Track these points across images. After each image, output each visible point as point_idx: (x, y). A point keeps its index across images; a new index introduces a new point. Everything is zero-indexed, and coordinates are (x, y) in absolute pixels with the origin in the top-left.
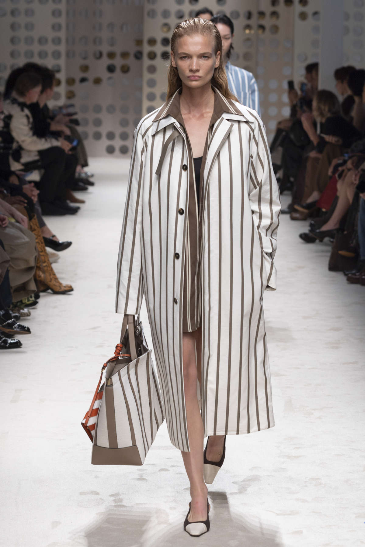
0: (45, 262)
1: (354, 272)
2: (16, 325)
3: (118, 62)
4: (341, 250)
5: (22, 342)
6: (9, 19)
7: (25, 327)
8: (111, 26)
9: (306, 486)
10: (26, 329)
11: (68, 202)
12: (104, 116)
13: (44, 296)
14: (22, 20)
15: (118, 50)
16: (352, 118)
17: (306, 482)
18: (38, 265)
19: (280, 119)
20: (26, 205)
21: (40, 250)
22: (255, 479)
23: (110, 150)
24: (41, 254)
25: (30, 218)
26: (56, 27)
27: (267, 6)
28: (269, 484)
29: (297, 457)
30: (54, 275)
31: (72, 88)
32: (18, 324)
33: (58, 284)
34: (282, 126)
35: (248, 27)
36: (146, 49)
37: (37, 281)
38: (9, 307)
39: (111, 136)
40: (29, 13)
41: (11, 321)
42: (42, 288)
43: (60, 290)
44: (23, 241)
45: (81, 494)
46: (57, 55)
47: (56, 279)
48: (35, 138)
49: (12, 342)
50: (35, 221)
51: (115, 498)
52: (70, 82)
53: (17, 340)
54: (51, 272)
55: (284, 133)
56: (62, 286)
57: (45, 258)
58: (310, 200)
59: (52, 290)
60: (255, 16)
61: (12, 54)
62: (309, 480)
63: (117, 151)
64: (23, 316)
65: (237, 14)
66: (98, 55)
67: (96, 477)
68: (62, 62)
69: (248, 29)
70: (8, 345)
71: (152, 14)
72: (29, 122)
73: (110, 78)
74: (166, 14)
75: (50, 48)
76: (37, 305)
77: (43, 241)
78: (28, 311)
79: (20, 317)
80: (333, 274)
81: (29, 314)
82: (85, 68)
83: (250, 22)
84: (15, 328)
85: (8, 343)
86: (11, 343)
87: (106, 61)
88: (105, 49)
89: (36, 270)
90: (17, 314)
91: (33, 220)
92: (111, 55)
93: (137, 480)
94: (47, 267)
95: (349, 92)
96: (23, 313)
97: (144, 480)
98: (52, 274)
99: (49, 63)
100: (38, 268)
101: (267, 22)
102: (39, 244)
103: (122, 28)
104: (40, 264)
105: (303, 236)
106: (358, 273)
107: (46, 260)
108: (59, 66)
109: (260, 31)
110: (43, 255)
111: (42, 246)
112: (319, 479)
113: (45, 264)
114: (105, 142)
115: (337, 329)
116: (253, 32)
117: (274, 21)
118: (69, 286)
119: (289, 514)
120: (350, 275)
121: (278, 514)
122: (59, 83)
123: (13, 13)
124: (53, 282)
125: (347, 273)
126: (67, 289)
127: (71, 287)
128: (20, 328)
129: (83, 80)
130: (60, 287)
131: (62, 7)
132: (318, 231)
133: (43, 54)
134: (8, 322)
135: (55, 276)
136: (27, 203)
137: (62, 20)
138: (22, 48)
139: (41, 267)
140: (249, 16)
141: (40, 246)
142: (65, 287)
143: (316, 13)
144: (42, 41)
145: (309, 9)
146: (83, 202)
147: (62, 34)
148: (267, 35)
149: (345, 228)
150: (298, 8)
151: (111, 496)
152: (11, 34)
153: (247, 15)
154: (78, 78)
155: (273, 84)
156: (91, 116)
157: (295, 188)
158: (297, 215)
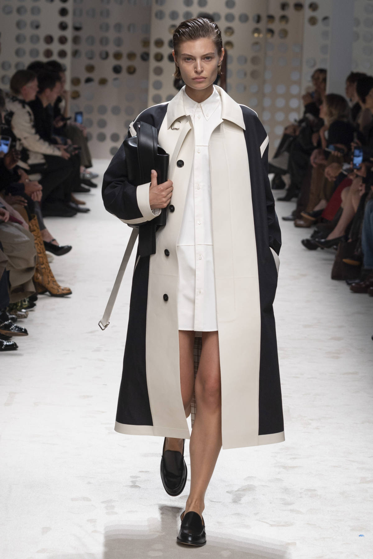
0: (43, 264)
1: (357, 281)
2: (13, 326)
3: (124, 63)
4: (345, 258)
5: (18, 345)
6: (15, 17)
7: (22, 329)
8: (118, 27)
9: (301, 497)
10: (23, 330)
12: (109, 117)
13: (41, 298)
14: (28, 18)
15: (125, 50)
17: (301, 493)
20: (26, 205)
22: (249, 489)
24: (40, 255)
25: (30, 219)
26: (63, 26)
27: (277, 12)
28: (264, 495)
29: (293, 467)
30: (53, 277)
31: (77, 88)
32: (15, 325)
33: (56, 286)
35: (257, 30)
36: (153, 50)
38: (6, 309)
39: (115, 138)
40: (36, 11)
41: (8, 322)
42: (40, 291)
43: (58, 293)
44: (24, 239)
45: (73, 500)
46: (62, 54)
47: (55, 281)
49: (8, 344)
50: (35, 222)
51: (107, 505)
52: (76, 82)
53: (13, 343)
54: (49, 274)
56: (60, 289)
57: (43, 260)
58: (317, 208)
59: (50, 292)
60: (264, 19)
61: (18, 53)
62: (304, 491)
64: (20, 317)
65: (245, 17)
66: (104, 56)
67: (89, 483)
68: (66, 62)
69: (256, 32)
70: (4, 347)
71: (160, 15)
72: (31, 120)
73: (115, 79)
74: (174, 15)
75: (56, 47)
76: (35, 307)
77: (42, 242)
78: (26, 313)
79: (17, 319)
80: (335, 282)
81: (26, 315)
82: (90, 69)
83: (260, 26)
84: (12, 329)
85: (4, 345)
86: (6, 345)
87: (112, 62)
88: (112, 49)
90: (14, 316)
91: (33, 221)
92: (118, 56)
93: (130, 487)
94: (46, 269)
96: (20, 314)
97: (137, 487)
98: (50, 276)
101: (276, 26)
102: (38, 245)
103: (129, 28)
105: (305, 242)
107: (45, 261)
109: (269, 36)
110: (42, 257)
111: (40, 247)
112: (315, 490)
113: (43, 266)
114: (109, 144)
115: (338, 339)
116: (261, 35)
117: (283, 25)
118: (68, 288)
119: (283, 526)
120: (353, 284)
121: (272, 525)
123: (19, 11)
124: (51, 285)
125: (350, 282)
126: (65, 292)
127: (69, 290)
128: (17, 329)
129: (88, 80)
130: (58, 290)
131: (69, 5)
132: (323, 240)
133: (48, 53)
134: (5, 323)
135: (53, 279)
136: (27, 203)
137: (69, 20)
138: (27, 46)
139: (40, 269)
140: (258, 19)
141: (39, 247)
142: (63, 290)
143: (325, 18)
144: (49, 39)
145: (319, 14)
147: (69, 33)
148: (276, 39)
149: (350, 236)
150: (308, 13)
151: (103, 502)
152: (17, 32)
153: (256, 18)
154: (83, 78)
155: (281, 89)
156: (95, 117)
157: (300, 195)
158: (301, 222)
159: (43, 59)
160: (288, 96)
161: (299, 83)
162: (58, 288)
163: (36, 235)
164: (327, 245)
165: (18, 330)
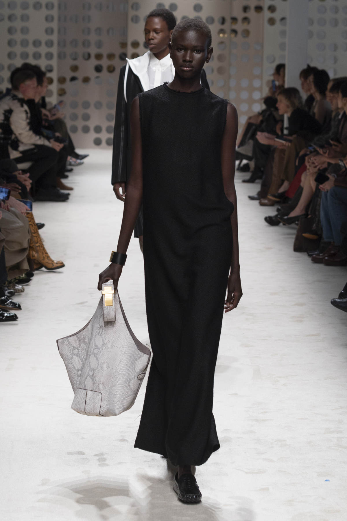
0: (37, 243)
1: (316, 253)
3: (105, 63)
4: (305, 233)
6: (7, 24)
7: (17, 304)
8: (99, 30)
9: (272, 447)
10: (17, 306)
11: (59, 189)
12: (92, 111)
13: (37, 274)
14: (18, 24)
15: (104, 52)
16: (314, 114)
17: (272, 443)
18: (32, 245)
19: (251, 115)
20: (20, 191)
21: (33, 231)
22: (226, 440)
23: (98, 142)
24: (34, 235)
26: (49, 31)
27: (239, 14)
28: (238, 445)
29: (264, 421)
30: (47, 253)
31: (63, 86)
32: (10, 301)
33: (51, 261)
34: (252, 121)
35: (222, 31)
36: (130, 51)
37: (30, 260)
38: (5, 284)
39: (98, 129)
40: (25, 18)
42: (35, 267)
43: (53, 267)
44: (18, 225)
45: (70, 453)
46: (49, 56)
47: (48, 257)
48: (31, 133)
49: (8, 315)
51: (99, 458)
52: (62, 80)
54: (43, 251)
55: (254, 127)
56: (54, 263)
57: (37, 239)
58: (281, 190)
59: (46, 268)
60: (228, 21)
61: (10, 55)
62: (275, 441)
63: (104, 143)
64: (18, 292)
65: (211, 20)
66: (86, 57)
67: (83, 438)
68: (54, 62)
69: (222, 33)
70: (5, 318)
71: (136, 19)
72: (27, 118)
73: (97, 77)
75: (43, 50)
76: (30, 282)
78: (22, 287)
79: (14, 293)
80: (297, 254)
81: (22, 290)
82: (75, 68)
83: (224, 27)
84: (8, 304)
85: (4, 316)
86: (7, 316)
87: (93, 62)
88: (93, 51)
89: (29, 250)
90: (12, 290)
92: (99, 57)
93: (120, 441)
94: (40, 247)
95: (313, 90)
96: (18, 289)
97: (125, 441)
98: (44, 253)
99: (43, 64)
100: (31, 248)
101: (239, 27)
102: (32, 226)
103: (108, 32)
104: (33, 244)
105: (268, 219)
106: (321, 253)
107: (39, 240)
108: (51, 66)
109: (233, 35)
110: (36, 236)
111: (35, 228)
112: (284, 441)
113: (37, 245)
114: (93, 135)
115: (301, 305)
116: (226, 36)
117: (245, 26)
119: (257, 473)
120: (314, 256)
121: (247, 473)
122: (51, 81)
123: (10, 18)
124: (46, 260)
125: (310, 254)
126: (59, 265)
127: (62, 263)
128: (12, 304)
129: (73, 79)
130: (52, 264)
131: (55, 12)
132: (286, 217)
133: (37, 56)
135: (47, 255)
136: (21, 190)
137: (54, 25)
138: (18, 49)
139: (34, 247)
140: (223, 21)
141: (33, 228)
142: (57, 263)
143: (283, 19)
144: (37, 43)
145: (277, 16)
146: (71, 189)
147: (54, 38)
148: (239, 39)
149: (309, 213)
150: (267, 14)
151: (96, 455)
152: (9, 37)
153: (221, 21)
154: (68, 76)
155: (245, 83)
156: (80, 111)
157: (264, 177)
158: (266, 201)
159: (32, 61)
160: (251, 89)
161: (260, 77)
162: (53, 263)
163: (30, 217)
164: (288, 222)
165: (12, 306)
